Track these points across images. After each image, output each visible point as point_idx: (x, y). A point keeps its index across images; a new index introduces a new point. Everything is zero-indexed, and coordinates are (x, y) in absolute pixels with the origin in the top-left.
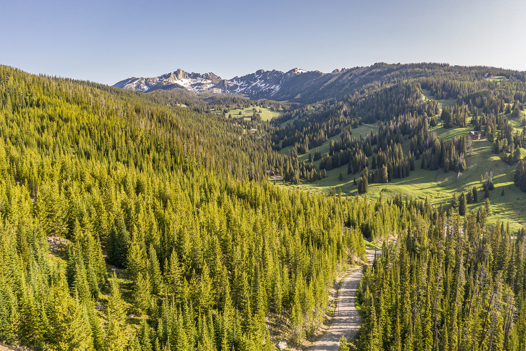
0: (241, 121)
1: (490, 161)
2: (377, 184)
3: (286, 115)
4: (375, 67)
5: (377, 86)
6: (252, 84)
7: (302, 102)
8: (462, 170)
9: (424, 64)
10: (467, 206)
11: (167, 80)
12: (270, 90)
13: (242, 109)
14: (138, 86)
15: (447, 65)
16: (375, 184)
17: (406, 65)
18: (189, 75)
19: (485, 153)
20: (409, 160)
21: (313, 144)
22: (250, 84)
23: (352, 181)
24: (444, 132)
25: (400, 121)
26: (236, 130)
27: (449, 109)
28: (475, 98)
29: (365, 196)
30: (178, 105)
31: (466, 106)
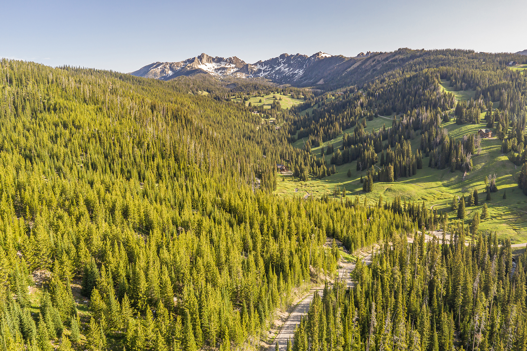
0: (260, 110)
1: (497, 161)
2: (382, 183)
3: (306, 103)
4: (398, 52)
5: (398, 75)
6: (275, 68)
7: (323, 89)
8: (468, 170)
9: (448, 51)
10: (466, 209)
11: (191, 65)
12: (293, 74)
13: (263, 97)
14: (163, 71)
15: (472, 52)
16: (380, 183)
17: (430, 51)
18: (213, 59)
19: (494, 152)
20: (417, 159)
21: (328, 137)
22: (273, 68)
23: (360, 179)
24: (456, 129)
25: (414, 116)
26: (255, 119)
27: (464, 104)
28: (493, 91)
29: (369, 195)
30: (200, 92)
31: (481, 101)
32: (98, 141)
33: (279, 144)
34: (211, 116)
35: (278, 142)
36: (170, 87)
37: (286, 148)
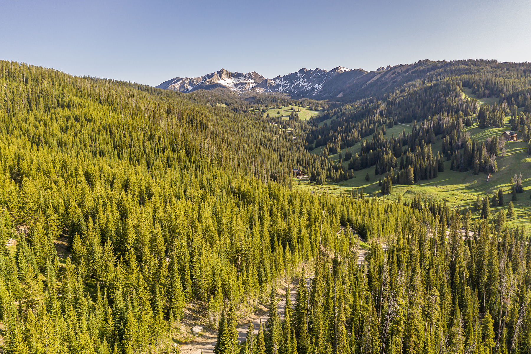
0: (278, 121)
1: (523, 163)
2: (402, 185)
3: (324, 115)
4: (419, 64)
5: (418, 84)
6: (294, 83)
7: (343, 101)
8: (491, 170)
9: (470, 61)
10: (490, 209)
11: (211, 80)
12: (312, 89)
13: (281, 108)
14: (182, 86)
15: (495, 62)
16: (400, 185)
17: (451, 62)
18: (232, 75)
19: (519, 154)
20: (438, 161)
21: (346, 144)
22: (293, 83)
23: (378, 182)
24: (479, 133)
25: (435, 120)
26: (272, 129)
27: (487, 108)
28: (518, 97)
29: (388, 197)
30: (218, 104)
31: (505, 105)
32: (109, 133)
33: (296, 151)
34: (228, 125)
35: (295, 149)
36: (188, 98)
37: (303, 155)
